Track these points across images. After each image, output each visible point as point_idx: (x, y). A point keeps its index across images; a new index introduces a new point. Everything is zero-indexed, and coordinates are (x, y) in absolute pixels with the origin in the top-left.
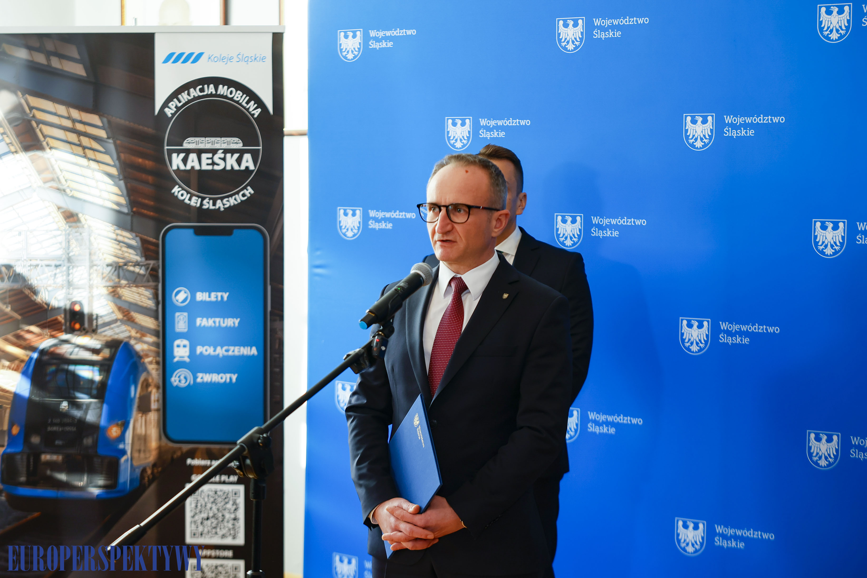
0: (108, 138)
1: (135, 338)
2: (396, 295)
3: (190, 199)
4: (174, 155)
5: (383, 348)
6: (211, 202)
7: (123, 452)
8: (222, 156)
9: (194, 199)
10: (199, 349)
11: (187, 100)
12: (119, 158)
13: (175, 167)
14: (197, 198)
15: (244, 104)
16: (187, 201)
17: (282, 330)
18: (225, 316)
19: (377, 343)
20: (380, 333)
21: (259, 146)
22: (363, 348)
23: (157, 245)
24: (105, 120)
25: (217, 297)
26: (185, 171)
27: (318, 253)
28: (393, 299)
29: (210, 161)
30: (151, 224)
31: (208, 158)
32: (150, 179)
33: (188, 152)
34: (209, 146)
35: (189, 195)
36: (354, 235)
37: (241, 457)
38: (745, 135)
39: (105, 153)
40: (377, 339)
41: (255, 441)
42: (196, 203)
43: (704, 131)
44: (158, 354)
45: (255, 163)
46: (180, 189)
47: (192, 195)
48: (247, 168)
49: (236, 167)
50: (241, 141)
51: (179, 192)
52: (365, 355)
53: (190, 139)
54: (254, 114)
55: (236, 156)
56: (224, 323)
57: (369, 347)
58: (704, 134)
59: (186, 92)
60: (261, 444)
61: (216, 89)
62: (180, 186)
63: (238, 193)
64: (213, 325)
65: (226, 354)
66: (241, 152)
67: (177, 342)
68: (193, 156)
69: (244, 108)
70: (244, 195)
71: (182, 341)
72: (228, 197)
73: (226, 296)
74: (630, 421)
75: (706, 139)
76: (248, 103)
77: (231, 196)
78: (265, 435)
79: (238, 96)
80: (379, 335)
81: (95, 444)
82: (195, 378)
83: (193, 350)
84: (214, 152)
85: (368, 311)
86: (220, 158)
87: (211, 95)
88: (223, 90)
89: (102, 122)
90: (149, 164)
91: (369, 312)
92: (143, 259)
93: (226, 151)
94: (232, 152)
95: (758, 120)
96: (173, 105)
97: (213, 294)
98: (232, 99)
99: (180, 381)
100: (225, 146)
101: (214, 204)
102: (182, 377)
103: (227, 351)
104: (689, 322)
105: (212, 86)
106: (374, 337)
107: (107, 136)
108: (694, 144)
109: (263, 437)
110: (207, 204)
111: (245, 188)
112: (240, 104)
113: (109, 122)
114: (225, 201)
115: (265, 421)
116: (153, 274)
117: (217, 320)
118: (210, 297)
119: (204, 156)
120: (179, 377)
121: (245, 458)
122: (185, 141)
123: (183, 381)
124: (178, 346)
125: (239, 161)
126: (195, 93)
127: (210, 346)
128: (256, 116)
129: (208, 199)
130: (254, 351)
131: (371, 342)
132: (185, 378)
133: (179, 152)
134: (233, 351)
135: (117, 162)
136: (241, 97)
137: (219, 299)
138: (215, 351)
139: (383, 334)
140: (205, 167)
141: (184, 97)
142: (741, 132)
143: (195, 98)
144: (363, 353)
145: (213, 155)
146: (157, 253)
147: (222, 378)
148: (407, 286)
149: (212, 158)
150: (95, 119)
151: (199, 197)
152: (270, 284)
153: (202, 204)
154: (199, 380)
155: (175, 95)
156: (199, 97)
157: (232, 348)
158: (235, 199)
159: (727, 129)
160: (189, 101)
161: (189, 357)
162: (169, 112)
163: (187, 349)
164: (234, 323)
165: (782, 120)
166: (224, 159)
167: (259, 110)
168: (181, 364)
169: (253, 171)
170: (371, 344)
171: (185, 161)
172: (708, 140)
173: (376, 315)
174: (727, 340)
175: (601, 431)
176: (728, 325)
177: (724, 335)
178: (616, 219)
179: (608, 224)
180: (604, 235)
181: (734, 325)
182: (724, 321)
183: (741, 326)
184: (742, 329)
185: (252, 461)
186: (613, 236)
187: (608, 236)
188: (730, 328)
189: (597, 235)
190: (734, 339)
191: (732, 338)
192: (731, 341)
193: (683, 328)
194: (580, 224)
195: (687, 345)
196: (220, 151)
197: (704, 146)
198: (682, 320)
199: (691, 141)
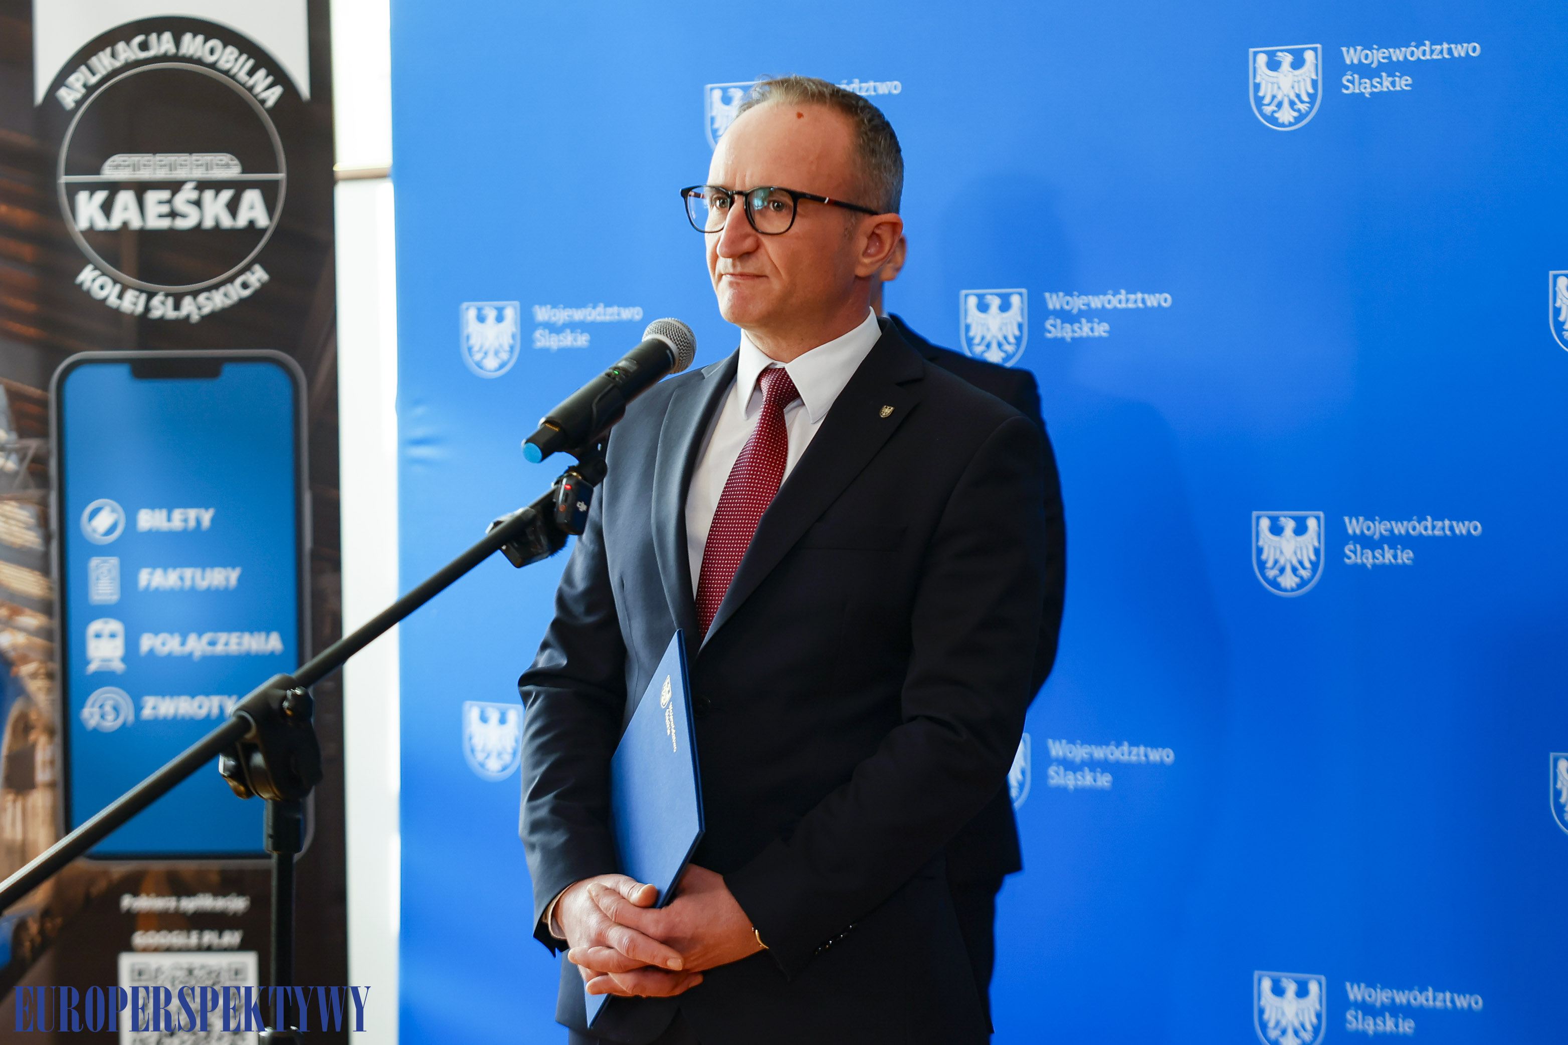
2: (611, 385)
3: (120, 296)
4: (82, 197)
5: (582, 507)
6: (170, 301)
8: (194, 195)
9: (130, 295)
10: (147, 642)
11: (110, 69)
13: (83, 224)
14: (137, 293)
15: (242, 76)
16: (113, 301)
17: (338, 592)
18: (205, 563)
19: (566, 495)
20: (575, 474)
21: (277, 172)
22: (533, 507)
23: (45, 404)
25: (186, 520)
26: (107, 233)
27: (420, 411)
28: (603, 393)
29: (165, 209)
30: (29, 356)
31: (160, 202)
32: (26, 251)
33: (114, 188)
34: (161, 174)
35: (118, 288)
36: (502, 366)
37: (238, 746)
38: (1391, 89)
40: (566, 484)
41: (275, 705)
42: (135, 304)
43: (1296, 84)
44: (50, 654)
45: (270, 209)
46: (97, 273)
47: (124, 289)
48: (251, 223)
49: (227, 222)
50: (236, 162)
51: (94, 280)
52: (539, 523)
53: (117, 159)
54: (263, 102)
55: (226, 195)
56: (203, 578)
57: (547, 504)
58: (1298, 92)
59: (108, 50)
60: (289, 712)
61: (178, 43)
62: (97, 268)
63: (231, 280)
64: (179, 583)
65: (209, 650)
66: (239, 187)
67: (95, 626)
68: (126, 198)
69: (243, 85)
70: (245, 286)
71: (106, 623)
72: (209, 289)
73: (207, 516)
74: (1146, 756)
75: (1302, 102)
76: (251, 73)
77: (216, 287)
78: (298, 692)
79: (228, 58)
80: (569, 476)
82: (138, 708)
83: (131, 644)
84: (175, 186)
85: (543, 420)
86: (189, 202)
87: (166, 58)
88: (192, 45)
90: (22, 216)
91: (546, 422)
92: (14, 436)
93: (202, 186)
94: (218, 186)
95: (1418, 54)
96: (79, 79)
97: (177, 514)
98: (213, 66)
99: (103, 717)
100: (200, 174)
101: (177, 307)
102: (108, 708)
103: (212, 643)
104: (1274, 521)
105: (167, 36)
106: (558, 482)
108: (1276, 115)
109: (294, 695)
110: (162, 308)
111: (248, 268)
112: (233, 77)
114: (202, 298)
115: (300, 662)
116: (37, 470)
117: (188, 572)
118: (169, 519)
119: (152, 197)
120: (101, 707)
121: (250, 749)
122: (109, 162)
123: (110, 717)
124: (98, 636)
125: (233, 207)
126: (127, 52)
127: (171, 632)
128: (270, 103)
129: (162, 293)
130: (273, 643)
131: (553, 494)
132: (116, 709)
133: (92, 188)
134: (227, 644)
136: (236, 60)
137: (192, 524)
138: (183, 643)
139: (580, 477)
140: (155, 222)
141: (103, 62)
142: (1381, 84)
143: (128, 66)
144: (534, 518)
145: (174, 194)
146: (46, 422)
147: (200, 707)
148: (635, 368)
149: (169, 202)
151: (141, 291)
152: (311, 487)
153: (147, 309)
154: (147, 713)
155: (83, 57)
156: (139, 63)
157: (223, 637)
158: (226, 295)
159: (1350, 77)
160: (115, 73)
161: (124, 659)
162: (68, 98)
163: (119, 643)
164: (227, 579)
165: (1474, 50)
166: (198, 203)
167: (278, 90)
168: (105, 678)
169: (263, 231)
170: (552, 498)
171: (107, 208)
172: (1308, 105)
173: (561, 428)
174: (1361, 559)
175: (1079, 783)
176: (1364, 522)
177: (1355, 547)
178: (1101, 297)
179: (1083, 307)
180: (1076, 335)
181: (1377, 523)
182: (1354, 514)
183: (1393, 523)
184: (1396, 532)
185: (267, 758)
186: (1096, 334)
187: (1084, 335)
188: (1369, 529)
189: (1059, 335)
190: (1377, 555)
191: (1373, 552)
192: (1371, 560)
193: (1262, 536)
194: (1019, 313)
195: (1271, 574)
196: (189, 186)
197: (1298, 120)
198: (1258, 518)
199: (1268, 110)
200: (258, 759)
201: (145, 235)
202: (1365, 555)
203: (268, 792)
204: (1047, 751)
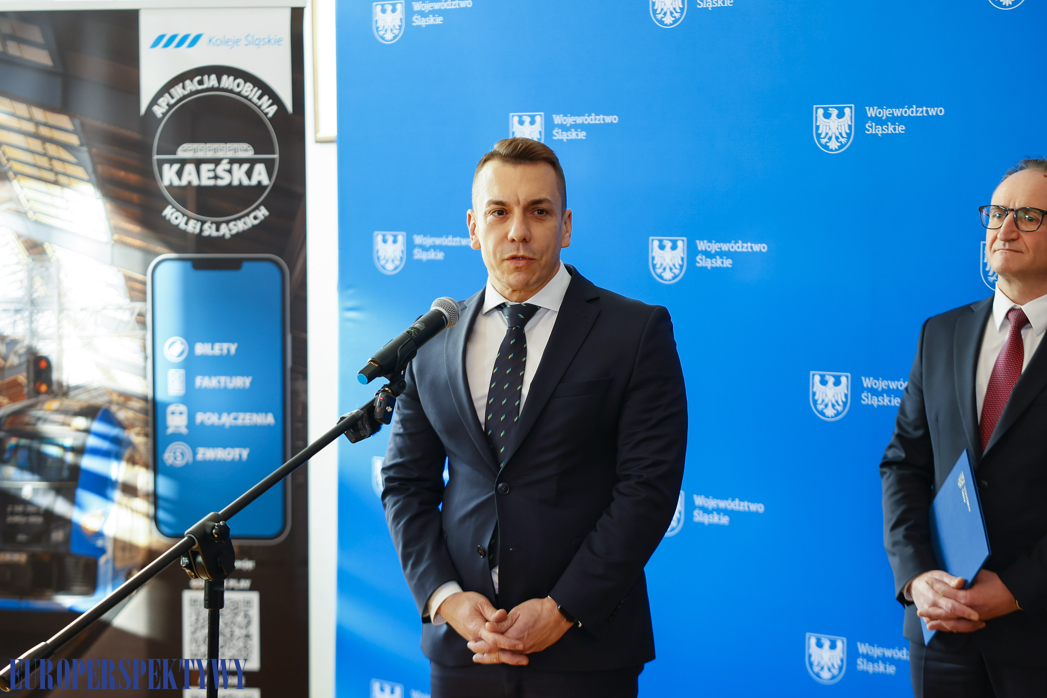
0: (82, 145)
1: (118, 404)
2: (409, 338)
3: (186, 224)
4: (166, 167)
6: (214, 226)
7: (102, 551)
8: (228, 167)
9: (192, 222)
10: (200, 417)
11: (181, 95)
12: (95, 171)
13: (166, 182)
14: (195, 222)
15: (255, 100)
16: (182, 226)
17: (305, 391)
18: (232, 373)
19: (381, 403)
20: (387, 389)
21: (274, 154)
22: (362, 409)
23: (144, 283)
24: (77, 122)
25: (221, 350)
26: (180, 187)
27: (351, 292)
28: (404, 344)
29: (212, 174)
30: (137, 256)
31: (209, 171)
32: (135, 197)
33: (183, 162)
34: (210, 155)
35: (185, 218)
36: (396, 268)
37: (190, 552)
38: (893, 132)
39: (79, 164)
40: (382, 395)
41: (208, 530)
42: (194, 228)
43: (839, 127)
44: (146, 424)
45: (270, 175)
46: (174, 210)
47: (189, 218)
48: (259, 183)
49: (246, 182)
50: (251, 148)
51: (172, 214)
52: (365, 418)
53: (185, 146)
54: (266, 114)
55: (246, 166)
56: (231, 382)
58: (840, 132)
59: (181, 85)
60: (215, 536)
61: (219, 81)
62: (173, 207)
63: (248, 215)
64: (218, 384)
65: (234, 423)
66: (253, 162)
67: (172, 409)
68: (190, 168)
69: (255, 105)
70: (255, 218)
71: (177, 406)
72: (235, 220)
73: (233, 348)
74: (748, 507)
75: (843, 137)
76: (260, 98)
77: (239, 218)
78: (221, 523)
79: (247, 89)
80: (384, 391)
81: (68, 540)
82: (195, 454)
83: (191, 418)
84: (217, 162)
86: (225, 170)
87: (212, 89)
88: (228, 82)
89: (74, 125)
90: (133, 178)
91: (371, 361)
92: (128, 300)
93: (232, 161)
94: (241, 161)
95: (909, 112)
96: (164, 101)
97: (217, 346)
98: (239, 94)
99: (175, 458)
100: (231, 155)
101: (218, 230)
102: (178, 454)
103: (235, 419)
104: (822, 377)
105: (213, 77)
106: (377, 394)
107: (81, 142)
108: (828, 144)
109: (219, 526)
110: (209, 230)
111: (257, 208)
112: (250, 100)
113: (83, 125)
114: (231, 225)
115: (223, 505)
116: (141, 320)
117: (223, 379)
118: (212, 349)
119: (204, 167)
120: (175, 453)
121: (195, 554)
122: (181, 148)
123: (179, 458)
124: (173, 413)
125: (249, 174)
126: (191, 86)
127: (213, 412)
128: (270, 115)
129: (209, 222)
130: (269, 419)
131: (374, 401)
132: (183, 454)
133: (172, 162)
134: (243, 419)
135: (93, 177)
136: (252, 90)
137: (225, 351)
138: (219, 419)
139: (390, 391)
140: (206, 182)
141: (178, 91)
142: (888, 129)
143: (192, 93)
144: (362, 416)
145: (216, 166)
146: (145, 293)
147: (229, 454)
148: (424, 327)
149: (214, 170)
150: (64, 121)
151: (198, 220)
152: (291, 332)
153: (201, 230)
154: (200, 457)
155: (167, 89)
156: (197, 92)
157: (241, 415)
158: (245, 223)
159: (870, 124)
160: (184, 97)
161: (188, 427)
162: (159, 111)
163: (184, 417)
164: (244, 383)
165: (941, 111)
166: (230, 171)
167: (275, 108)
168: (177, 437)
169: (266, 187)
170: (373, 403)
171: (179, 173)
172: (846, 139)
173: (379, 365)
174: (871, 402)
175: (711, 520)
176: (873, 380)
177: (868, 394)
178: (728, 244)
179: (718, 250)
180: (713, 265)
181: (880, 381)
182: (867, 375)
183: (889, 382)
184: (891, 387)
185: (204, 558)
186: (725, 265)
187: (718, 265)
188: (875, 384)
189: (704, 265)
190: (880, 400)
191: (878, 397)
192: (876, 403)
193: (815, 385)
194: (682, 251)
195: (820, 407)
196: (225, 161)
197: (840, 148)
198: (814, 375)
199: (823, 141)
200: (200, 559)
201: (200, 189)
202: (873, 399)
203: (205, 576)
204: (693, 501)
